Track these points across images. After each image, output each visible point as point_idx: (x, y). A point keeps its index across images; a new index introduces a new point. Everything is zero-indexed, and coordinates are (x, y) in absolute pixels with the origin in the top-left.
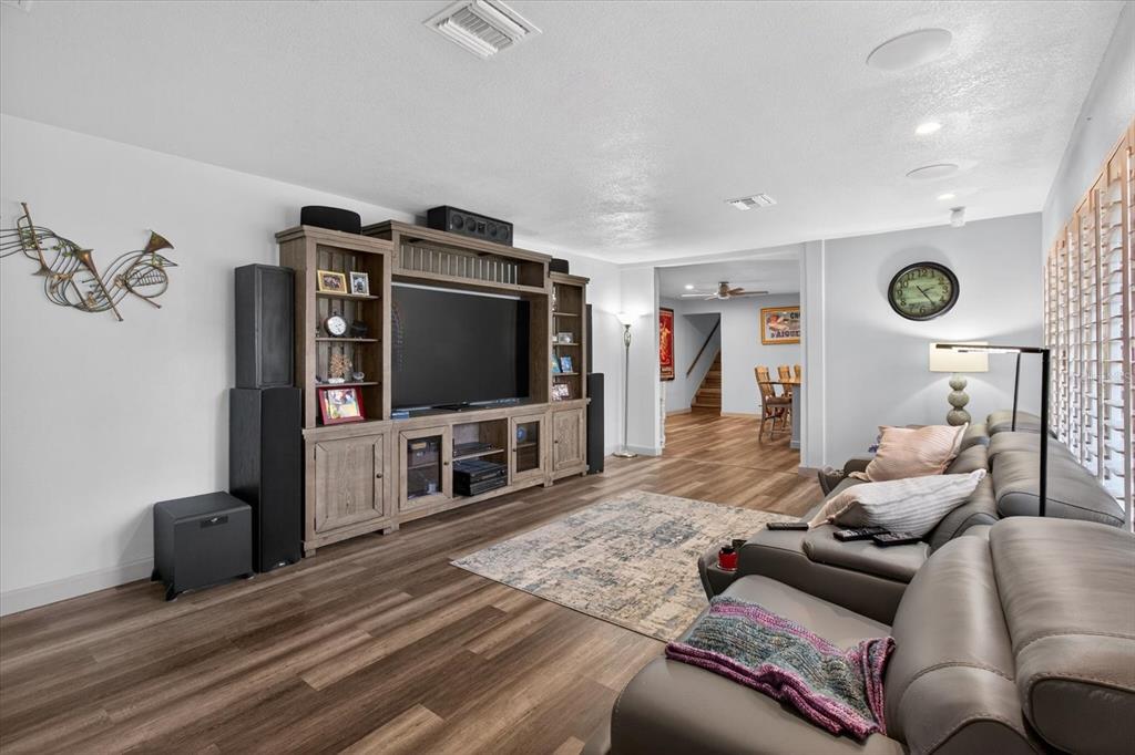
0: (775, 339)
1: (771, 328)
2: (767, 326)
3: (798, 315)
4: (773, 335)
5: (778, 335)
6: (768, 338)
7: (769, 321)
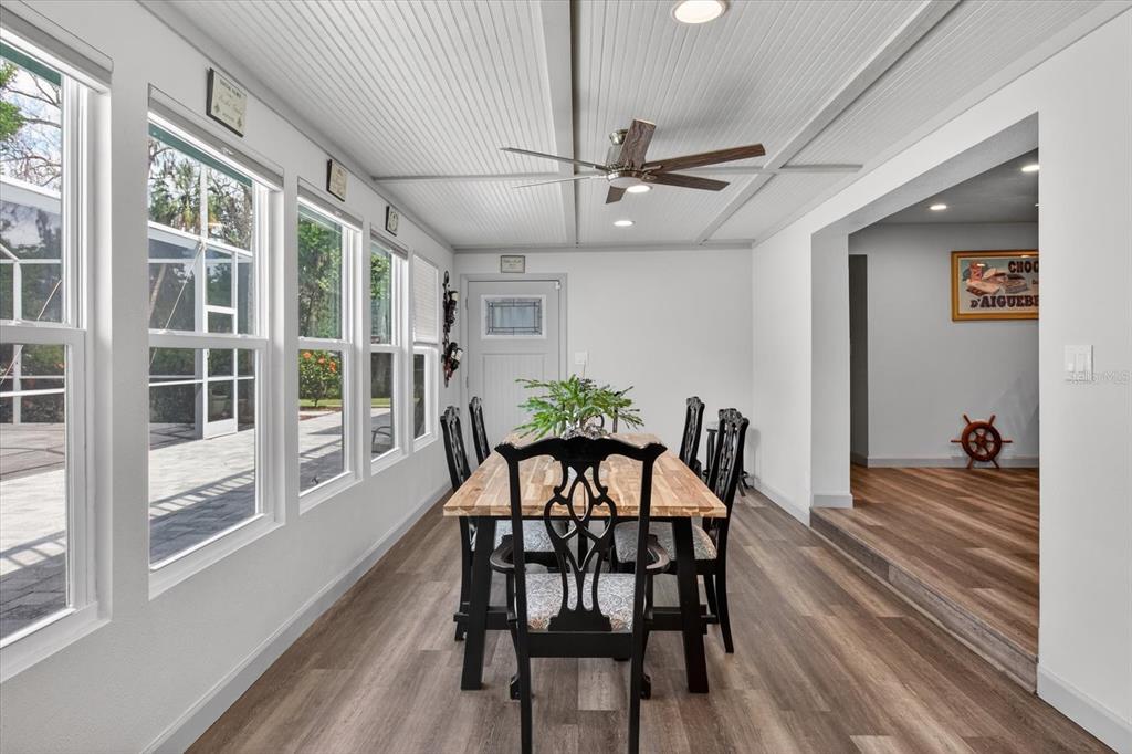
0: (979, 310)
1: (972, 290)
2: (963, 286)
3: (1033, 266)
4: (974, 304)
5: (985, 303)
6: (965, 308)
7: (967, 275)
